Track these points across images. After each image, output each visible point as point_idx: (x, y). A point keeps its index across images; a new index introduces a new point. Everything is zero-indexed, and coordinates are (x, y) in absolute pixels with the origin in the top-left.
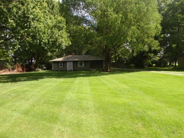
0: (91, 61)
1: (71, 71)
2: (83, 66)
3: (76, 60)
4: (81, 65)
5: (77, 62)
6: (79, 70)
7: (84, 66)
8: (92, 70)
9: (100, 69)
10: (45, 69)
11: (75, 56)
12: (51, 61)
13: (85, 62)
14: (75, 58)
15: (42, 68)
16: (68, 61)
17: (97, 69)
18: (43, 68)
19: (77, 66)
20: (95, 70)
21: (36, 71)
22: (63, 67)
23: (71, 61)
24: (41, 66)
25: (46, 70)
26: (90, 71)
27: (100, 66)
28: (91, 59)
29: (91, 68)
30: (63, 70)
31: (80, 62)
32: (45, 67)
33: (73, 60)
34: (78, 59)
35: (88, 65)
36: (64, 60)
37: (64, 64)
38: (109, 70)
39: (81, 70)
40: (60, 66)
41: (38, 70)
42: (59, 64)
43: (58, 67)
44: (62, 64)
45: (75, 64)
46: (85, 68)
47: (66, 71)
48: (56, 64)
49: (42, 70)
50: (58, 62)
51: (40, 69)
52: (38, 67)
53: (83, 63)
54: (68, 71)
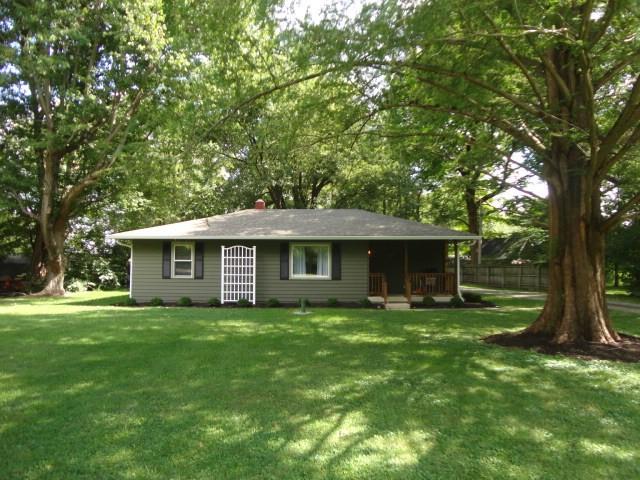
0: (370, 244)
1: (243, 304)
2: (324, 274)
3: (282, 234)
4: (312, 268)
5: (282, 247)
6: (296, 306)
7: (327, 276)
9: (438, 299)
10: (109, 286)
13: (339, 248)
15: (95, 278)
16: (228, 243)
17: (419, 299)
18: (98, 281)
19: (285, 276)
20: (407, 307)
21: (49, 296)
22: (199, 277)
23: (248, 243)
24: (90, 266)
26: (371, 310)
27: (431, 280)
28: (374, 231)
29: (375, 290)
30: (194, 299)
31: (306, 248)
32: (113, 269)
33: (262, 236)
34: (289, 232)
35: (357, 271)
36: (203, 233)
37: (205, 259)
38: (606, 337)
39: (311, 300)
40: (179, 270)
41: (62, 288)
42: (174, 260)
43: (164, 277)
44: (192, 260)
45: (274, 264)
46: (340, 292)
47: (212, 306)
48: (154, 261)
49: (90, 289)
50: (165, 246)
51: (78, 284)
52: (56, 271)
53: (325, 258)
54: (227, 305)
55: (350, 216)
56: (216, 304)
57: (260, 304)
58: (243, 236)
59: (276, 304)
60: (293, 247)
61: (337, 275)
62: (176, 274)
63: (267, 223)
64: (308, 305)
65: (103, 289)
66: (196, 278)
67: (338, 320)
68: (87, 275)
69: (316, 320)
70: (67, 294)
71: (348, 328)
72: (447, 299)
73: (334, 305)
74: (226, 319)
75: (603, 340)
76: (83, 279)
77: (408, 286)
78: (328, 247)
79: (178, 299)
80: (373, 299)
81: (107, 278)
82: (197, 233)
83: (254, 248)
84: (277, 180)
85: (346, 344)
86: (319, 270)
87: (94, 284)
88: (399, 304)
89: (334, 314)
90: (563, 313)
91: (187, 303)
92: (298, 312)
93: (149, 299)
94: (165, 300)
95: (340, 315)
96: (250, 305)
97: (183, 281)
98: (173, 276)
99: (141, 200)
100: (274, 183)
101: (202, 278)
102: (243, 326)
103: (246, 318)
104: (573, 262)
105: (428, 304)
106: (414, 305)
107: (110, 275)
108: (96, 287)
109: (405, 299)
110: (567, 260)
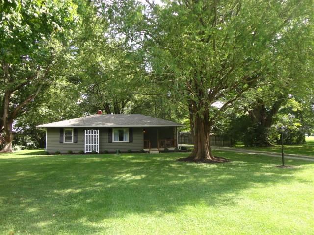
0: (145, 128)
1: (94, 153)
2: (126, 140)
3: (109, 125)
4: (121, 138)
5: (110, 130)
6: (115, 153)
7: (128, 141)
8: (149, 152)
9: (170, 149)
10: (31, 148)
11: (107, 116)
12: (43, 128)
13: (132, 130)
14: (107, 121)
15: (25, 144)
16: (88, 129)
17: (163, 149)
18: (26, 146)
19: (110, 142)
20: (158, 152)
21: (5, 152)
22: (75, 142)
23: (96, 128)
24: (22, 139)
25: (35, 149)
26: (144, 154)
27: (168, 142)
28: (145, 123)
29: (146, 146)
30: (73, 152)
31: (119, 130)
32: (33, 140)
33: (101, 126)
34: (112, 124)
35: (139, 139)
36: (77, 125)
37: (78, 135)
38: (209, 157)
39: (121, 151)
40: (67, 140)
41: (11, 149)
42: (65, 136)
43: (61, 143)
44: (72, 136)
45: (106, 137)
46: (132, 147)
47: (81, 154)
48: (57, 136)
49: (22, 149)
50: (61, 130)
51: (17, 147)
52: (9, 142)
53: (126, 134)
54: (87, 153)
55: (137, 117)
56: (83, 153)
57: (101, 153)
58: (94, 126)
59: (107, 152)
60: (113, 130)
61: (131, 141)
62: (66, 141)
63: (103, 120)
64: (120, 152)
65: (28, 149)
66: (74, 143)
67: (130, 157)
68: (21, 143)
69: (123, 157)
70: (13, 151)
71: (133, 159)
72: (173, 149)
73: (130, 152)
74: (89, 157)
75: (208, 158)
76: (19, 145)
77: (159, 145)
78: (128, 129)
79: (67, 151)
80: (145, 150)
81: (30, 144)
82: (74, 125)
83: (98, 130)
84: (106, 100)
85: (131, 162)
86: (124, 139)
87: (24, 147)
88: (155, 151)
89: (129, 155)
90: (197, 150)
91: (71, 153)
92: (115, 155)
93: (55, 152)
94: (61, 152)
95: (132, 155)
96: (97, 153)
97: (69, 144)
98: (64, 142)
99: (46, 110)
100: (105, 102)
101: (76, 143)
102: (96, 159)
103: (96, 157)
104: (200, 135)
105: (166, 151)
106: (160, 152)
107: (31, 143)
108: (25, 148)
109: (158, 150)
110: (199, 135)
